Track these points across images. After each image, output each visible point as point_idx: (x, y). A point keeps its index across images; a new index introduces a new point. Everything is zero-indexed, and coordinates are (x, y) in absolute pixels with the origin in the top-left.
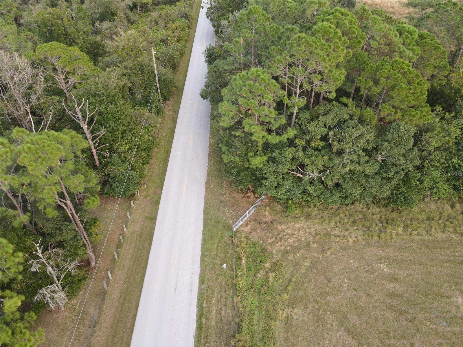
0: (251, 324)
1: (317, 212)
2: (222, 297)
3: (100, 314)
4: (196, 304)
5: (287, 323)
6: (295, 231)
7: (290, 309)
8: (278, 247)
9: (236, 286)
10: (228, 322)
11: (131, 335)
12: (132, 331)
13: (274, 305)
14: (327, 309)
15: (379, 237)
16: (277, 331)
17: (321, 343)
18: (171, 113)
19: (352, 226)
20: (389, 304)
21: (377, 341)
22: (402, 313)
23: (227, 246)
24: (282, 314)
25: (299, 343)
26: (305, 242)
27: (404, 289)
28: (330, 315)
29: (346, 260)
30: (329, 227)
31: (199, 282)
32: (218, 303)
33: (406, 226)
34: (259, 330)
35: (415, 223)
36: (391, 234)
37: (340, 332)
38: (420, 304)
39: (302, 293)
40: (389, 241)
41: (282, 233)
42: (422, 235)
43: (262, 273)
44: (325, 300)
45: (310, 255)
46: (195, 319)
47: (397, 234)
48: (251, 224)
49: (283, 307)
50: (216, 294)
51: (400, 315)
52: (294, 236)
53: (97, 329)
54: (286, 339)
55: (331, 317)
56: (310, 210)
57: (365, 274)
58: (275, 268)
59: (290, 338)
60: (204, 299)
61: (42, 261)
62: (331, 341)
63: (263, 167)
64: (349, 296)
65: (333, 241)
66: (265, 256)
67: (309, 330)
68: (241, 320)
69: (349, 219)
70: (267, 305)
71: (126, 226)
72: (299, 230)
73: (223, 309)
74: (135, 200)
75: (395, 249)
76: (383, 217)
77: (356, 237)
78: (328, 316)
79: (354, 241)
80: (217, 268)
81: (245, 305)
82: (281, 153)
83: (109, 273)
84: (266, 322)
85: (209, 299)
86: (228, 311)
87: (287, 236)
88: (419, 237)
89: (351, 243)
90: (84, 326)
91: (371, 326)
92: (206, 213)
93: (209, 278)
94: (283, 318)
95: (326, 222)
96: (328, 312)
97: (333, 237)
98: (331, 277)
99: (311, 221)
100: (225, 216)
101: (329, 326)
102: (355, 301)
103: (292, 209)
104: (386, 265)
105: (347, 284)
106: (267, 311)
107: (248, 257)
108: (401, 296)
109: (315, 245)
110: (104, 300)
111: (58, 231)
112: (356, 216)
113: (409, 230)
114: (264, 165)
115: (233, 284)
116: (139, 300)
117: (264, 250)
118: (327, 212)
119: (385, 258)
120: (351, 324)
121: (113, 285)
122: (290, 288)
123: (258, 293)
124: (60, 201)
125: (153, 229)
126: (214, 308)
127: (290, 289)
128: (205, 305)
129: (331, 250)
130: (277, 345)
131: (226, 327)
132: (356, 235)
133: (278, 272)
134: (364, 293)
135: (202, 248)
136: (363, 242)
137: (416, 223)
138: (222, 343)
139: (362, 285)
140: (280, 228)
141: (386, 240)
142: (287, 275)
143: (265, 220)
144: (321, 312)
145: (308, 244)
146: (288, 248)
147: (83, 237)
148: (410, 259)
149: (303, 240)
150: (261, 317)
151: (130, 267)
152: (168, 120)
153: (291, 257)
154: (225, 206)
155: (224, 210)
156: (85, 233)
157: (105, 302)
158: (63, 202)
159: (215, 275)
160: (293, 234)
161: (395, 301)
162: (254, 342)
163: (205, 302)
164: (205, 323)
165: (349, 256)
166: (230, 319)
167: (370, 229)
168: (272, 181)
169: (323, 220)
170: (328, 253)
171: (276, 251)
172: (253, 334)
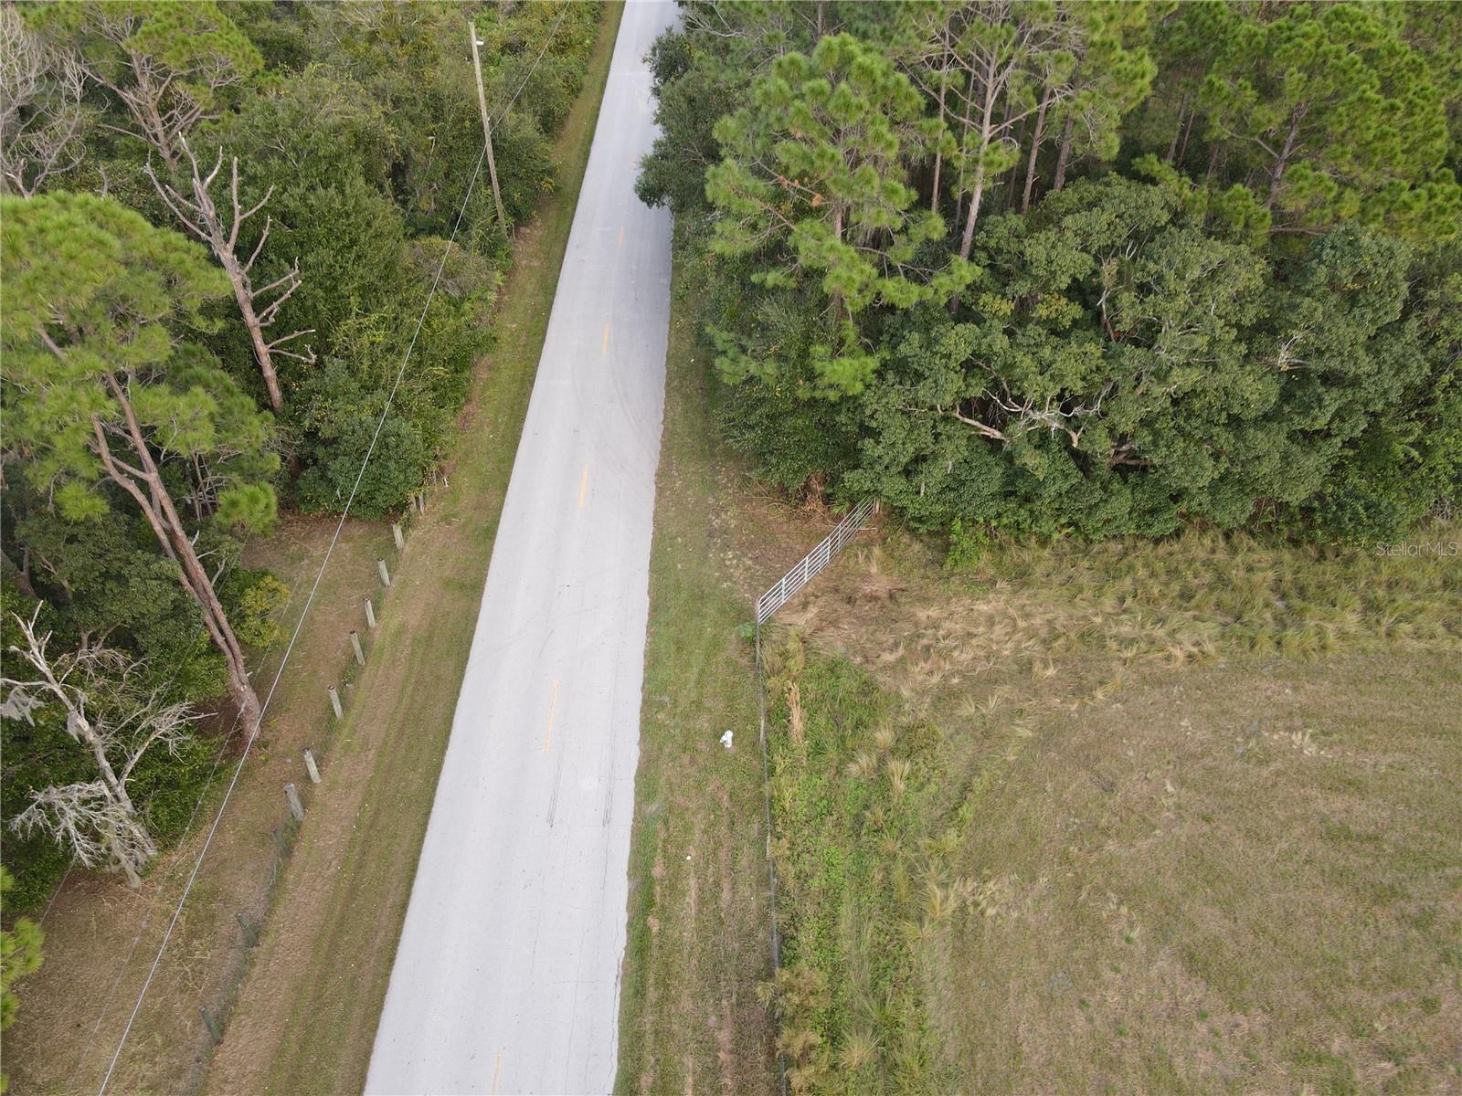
0: (828, 934)
1: (1052, 563)
2: (719, 844)
3: (272, 901)
4: (624, 866)
5: (962, 932)
6: (977, 625)
7: (971, 885)
8: (920, 678)
9: (771, 807)
10: (746, 929)
11: (388, 975)
12: (391, 961)
13: (912, 869)
14: (1108, 883)
15: (1279, 643)
16: (924, 958)
17: (1092, 1001)
18: (535, 264)
19: (1180, 607)
20: (1332, 866)
21: (1301, 994)
22: (1383, 895)
23: (734, 673)
24: (943, 900)
25: (1011, 999)
26: (1015, 662)
27: (1384, 815)
28: (1121, 903)
29: (1164, 718)
30: (1099, 611)
31: (637, 793)
32: (707, 863)
33: (1371, 606)
34: (859, 956)
35: (1403, 598)
36: (1321, 633)
37: (1160, 963)
38: (1445, 865)
39: (1009, 830)
40: (1315, 656)
41: (930, 632)
42: (1432, 636)
43: (865, 761)
44: (1096, 854)
45: (1034, 702)
46: (623, 917)
47: (1343, 635)
48: (821, 602)
49: (943, 876)
50: (697, 836)
51: (1375, 902)
52: (974, 642)
53: (260, 952)
54: (961, 987)
55: (1124, 910)
56: (1027, 556)
57: (1237, 764)
58: (911, 743)
59: (975, 983)
60: (655, 850)
61: (47, 686)
62: (1127, 994)
63: (862, 395)
64: (1183, 839)
65: (1112, 659)
66: (873, 708)
67: (1046, 956)
68: (795, 920)
69: (1167, 584)
70: (887, 870)
71: (376, 609)
72: (991, 621)
73: (726, 885)
74: (406, 527)
75: (1338, 683)
76: (1289, 577)
77: (1197, 644)
78: (1113, 907)
79: (1191, 657)
80: (702, 746)
81: (807, 868)
82: (929, 344)
83: (309, 758)
84: (886, 927)
85: (672, 850)
86: (744, 890)
87: (950, 643)
88: (1422, 645)
89: (1178, 664)
90: (212, 942)
91: (1271, 943)
92: (659, 566)
93: (673, 780)
94: (949, 911)
95: (1088, 594)
96: (1110, 894)
97: (1113, 645)
98: (1115, 777)
99: (1031, 591)
100: (729, 578)
101: (1117, 943)
102: (1207, 857)
103: (963, 552)
104: (1312, 736)
105: (1175, 799)
106: (888, 887)
107: (811, 711)
108: (1374, 838)
109: (1051, 672)
110: (288, 852)
111: (110, 584)
112: (1189, 574)
113: (1384, 621)
114: (868, 387)
115: (760, 797)
116: (419, 852)
117: (868, 688)
118: (1086, 564)
119: (1304, 712)
120: (1198, 935)
121: (324, 804)
122: (966, 812)
123: (853, 828)
124: (121, 471)
125: (471, 618)
126: (692, 882)
127: (969, 816)
128: (657, 871)
129: (1110, 688)
130: (929, 1006)
131: (736, 945)
132: (1196, 637)
133: (920, 760)
134: (1239, 830)
135: (647, 681)
136: (1222, 660)
137: (1408, 596)
138: (724, 1002)
139: (1229, 801)
140: (922, 614)
141: (1305, 652)
142: (955, 769)
143: (867, 589)
144: (1084, 894)
145: (1026, 667)
146: (956, 681)
147: (208, 619)
148: (1397, 714)
149: (1007, 653)
150: (864, 911)
151: (385, 743)
152: (527, 282)
153: (968, 709)
154: (726, 547)
155: (724, 560)
156: (217, 605)
157: (295, 860)
158: (131, 476)
159: (692, 771)
160: (971, 635)
161: (1352, 857)
162: (843, 997)
163: (659, 859)
164: (661, 933)
165: (1175, 708)
166: (752, 920)
167: (1246, 619)
168: (896, 442)
169: (1074, 591)
170: (1099, 695)
171: (913, 690)
172: (837, 971)
